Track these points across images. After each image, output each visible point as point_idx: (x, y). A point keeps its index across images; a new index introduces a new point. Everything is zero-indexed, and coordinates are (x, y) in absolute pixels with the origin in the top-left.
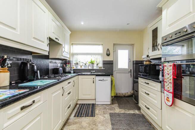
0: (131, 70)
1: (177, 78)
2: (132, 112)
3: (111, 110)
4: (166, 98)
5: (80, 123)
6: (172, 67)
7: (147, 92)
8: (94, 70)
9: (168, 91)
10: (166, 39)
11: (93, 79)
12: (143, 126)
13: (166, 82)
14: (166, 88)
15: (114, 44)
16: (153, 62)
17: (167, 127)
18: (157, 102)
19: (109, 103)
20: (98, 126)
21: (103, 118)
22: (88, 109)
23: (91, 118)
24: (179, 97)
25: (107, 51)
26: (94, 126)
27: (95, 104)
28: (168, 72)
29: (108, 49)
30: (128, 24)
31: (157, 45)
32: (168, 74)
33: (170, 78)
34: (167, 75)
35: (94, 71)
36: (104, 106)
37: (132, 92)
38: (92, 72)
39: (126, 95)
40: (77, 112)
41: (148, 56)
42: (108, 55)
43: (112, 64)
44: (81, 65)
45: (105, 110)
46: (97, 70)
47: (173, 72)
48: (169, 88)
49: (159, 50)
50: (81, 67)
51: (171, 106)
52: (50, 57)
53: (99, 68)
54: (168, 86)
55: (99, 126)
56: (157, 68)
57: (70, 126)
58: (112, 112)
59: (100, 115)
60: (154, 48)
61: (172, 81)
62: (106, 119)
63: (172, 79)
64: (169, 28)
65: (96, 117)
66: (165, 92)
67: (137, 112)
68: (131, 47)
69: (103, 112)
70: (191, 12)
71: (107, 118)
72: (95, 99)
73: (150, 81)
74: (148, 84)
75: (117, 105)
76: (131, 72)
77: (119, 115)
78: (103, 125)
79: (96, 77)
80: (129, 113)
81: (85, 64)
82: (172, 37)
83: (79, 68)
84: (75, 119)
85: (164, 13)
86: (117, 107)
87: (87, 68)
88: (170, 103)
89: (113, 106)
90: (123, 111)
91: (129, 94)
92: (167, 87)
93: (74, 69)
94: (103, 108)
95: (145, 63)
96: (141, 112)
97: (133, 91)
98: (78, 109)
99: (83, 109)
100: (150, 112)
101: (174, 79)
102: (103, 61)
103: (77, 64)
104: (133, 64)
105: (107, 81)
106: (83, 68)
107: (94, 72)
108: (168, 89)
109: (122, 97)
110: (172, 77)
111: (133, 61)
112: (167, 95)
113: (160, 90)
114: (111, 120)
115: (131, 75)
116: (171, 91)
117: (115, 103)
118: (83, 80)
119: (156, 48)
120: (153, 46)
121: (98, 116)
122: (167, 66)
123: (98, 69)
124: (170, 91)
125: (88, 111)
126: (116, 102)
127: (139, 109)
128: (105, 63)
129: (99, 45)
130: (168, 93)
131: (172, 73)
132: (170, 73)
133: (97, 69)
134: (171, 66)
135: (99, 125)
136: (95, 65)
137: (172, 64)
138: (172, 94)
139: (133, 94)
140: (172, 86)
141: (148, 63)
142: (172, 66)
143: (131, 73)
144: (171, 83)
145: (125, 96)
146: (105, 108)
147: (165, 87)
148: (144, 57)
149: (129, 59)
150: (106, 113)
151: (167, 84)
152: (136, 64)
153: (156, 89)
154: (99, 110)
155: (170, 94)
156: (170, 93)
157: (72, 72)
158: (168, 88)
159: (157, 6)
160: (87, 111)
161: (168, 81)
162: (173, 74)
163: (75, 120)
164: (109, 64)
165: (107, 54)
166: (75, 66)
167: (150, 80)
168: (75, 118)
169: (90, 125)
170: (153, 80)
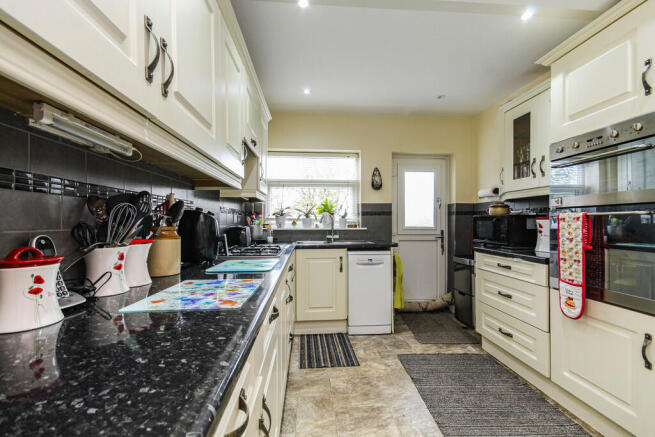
0: (442, 232)
1: (594, 248)
2: (458, 350)
3: (398, 348)
4: (563, 300)
5: (327, 382)
6: (580, 223)
7: (505, 291)
8: (336, 232)
9: (571, 283)
10: (562, 151)
11: (341, 258)
12: (498, 382)
13: (565, 260)
14: (564, 275)
15: (394, 155)
16: (516, 209)
17: (566, 374)
18: (537, 316)
19: (388, 330)
20: (377, 387)
21: (384, 368)
22: (331, 347)
23: (351, 369)
24: (599, 293)
25: (374, 175)
26: (368, 388)
27: (347, 334)
28: (569, 233)
29: (376, 170)
30: (439, 97)
31: (527, 163)
32: (571, 240)
33: (575, 250)
34: (568, 242)
35: (337, 237)
36: (374, 337)
37: (448, 297)
38: (329, 240)
39: (429, 307)
40: (302, 356)
41: (496, 191)
42: (377, 187)
43: (390, 213)
44: (295, 216)
45: (381, 349)
46: (344, 234)
47: (583, 234)
48: (574, 274)
49: (535, 177)
50: (294, 223)
51: (579, 317)
52: (221, 196)
53: (349, 226)
54: (571, 270)
55: (382, 387)
56: (529, 225)
57: (302, 391)
58: (403, 351)
59: (374, 360)
60: (519, 169)
61: (581, 256)
62: (393, 370)
63: (581, 251)
64: (570, 122)
65: (365, 366)
66: (562, 284)
67: (471, 349)
68: (443, 162)
69: (379, 353)
70: (627, 93)
71: (394, 367)
72: (347, 320)
73: (515, 259)
74: (509, 268)
75: (410, 334)
76: (442, 238)
77: (424, 358)
78: (391, 384)
79: (350, 253)
80: (450, 352)
81: (307, 216)
82: (578, 147)
83: (288, 226)
84: (306, 373)
85: (556, 82)
86: (413, 340)
87: (313, 228)
88: (577, 311)
89: (400, 337)
90: (433, 350)
91: (439, 302)
92: (568, 273)
93: (275, 231)
94: (373, 343)
95: (491, 211)
96: (482, 350)
97: (450, 294)
98: (302, 348)
99: (317, 348)
100: (514, 345)
101: (586, 251)
102: (363, 205)
103: (282, 215)
104: (450, 214)
105: (381, 266)
106: (300, 226)
107: (335, 240)
108: (571, 278)
109: (417, 313)
110: (580, 247)
111: (450, 206)
112: (568, 291)
113: (544, 282)
114: (409, 371)
115: (442, 246)
116: (579, 279)
117: (405, 330)
118: (312, 261)
119: (525, 168)
120: (515, 165)
121: (368, 363)
122: (567, 219)
123: (347, 228)
124: (575, 282)
125: (333, 353)
126: (405, 326)
127: (477, 340)
128: (368, 212)
129: (348, 155)
130: (569, 287)
131: (581, 236)
132: (576, 237)
133: (344, 229)
134: (578, 219)
135: (381, 385)
136: (337, 218)
137: (581, 214)
138: (580, 288)
139: (450, 303)
140: (581, 268)
141: (500, 211)
142: (581, 219)
143: (442, 241)
144: (579, 261)
145: (425, 311)
146: (379, 344)
147: (562, 272)
148: (483, 194)
149: (437, 200)
150: (389, 356)
151: (567, 265)
152: (458, 213)
153: (533, 281)
154: (365, 350)
155: (577, 288)
156: (578, 285)
157: (270, 239)
158: (571, 274)
159: (537, 62)
160: (330, 353)
161: (571, 257)
162: (583, 240)
163: (308, 376)
164: (379, 214)
165: (373, 185)
166: (274, 222)
167: (513, 257)
168: (305, 371)
169: (355, 385)
170: (523, 258)
